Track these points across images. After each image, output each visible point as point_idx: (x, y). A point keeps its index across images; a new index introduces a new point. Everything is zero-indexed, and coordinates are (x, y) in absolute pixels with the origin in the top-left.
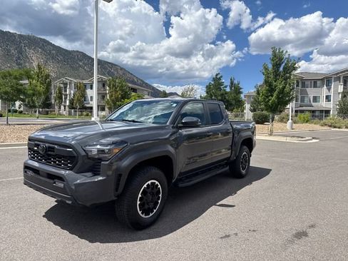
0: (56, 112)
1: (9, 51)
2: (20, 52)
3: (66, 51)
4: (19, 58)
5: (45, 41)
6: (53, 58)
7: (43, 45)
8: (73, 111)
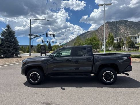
0: (123, 50)
1: (113, 28)
2: (117, 28)
3: (135, 22)
4: (116, 30)
5: (126, 21)
6: (129, 27)
7: (125, 23)
8: (130, 49)
